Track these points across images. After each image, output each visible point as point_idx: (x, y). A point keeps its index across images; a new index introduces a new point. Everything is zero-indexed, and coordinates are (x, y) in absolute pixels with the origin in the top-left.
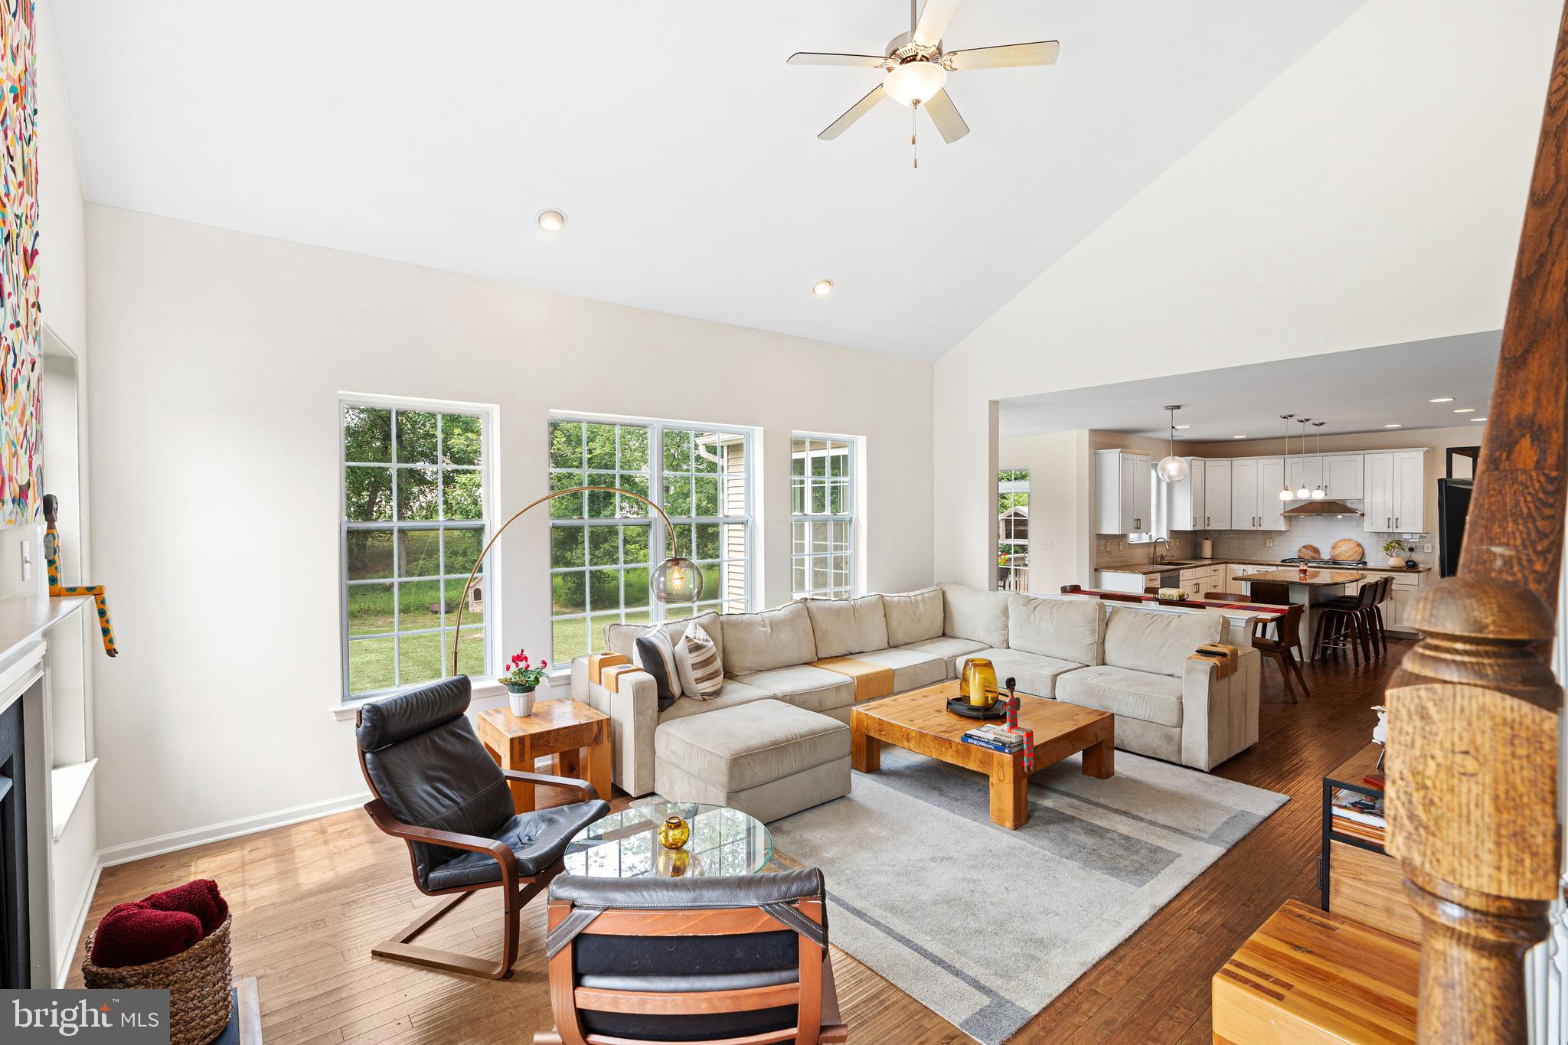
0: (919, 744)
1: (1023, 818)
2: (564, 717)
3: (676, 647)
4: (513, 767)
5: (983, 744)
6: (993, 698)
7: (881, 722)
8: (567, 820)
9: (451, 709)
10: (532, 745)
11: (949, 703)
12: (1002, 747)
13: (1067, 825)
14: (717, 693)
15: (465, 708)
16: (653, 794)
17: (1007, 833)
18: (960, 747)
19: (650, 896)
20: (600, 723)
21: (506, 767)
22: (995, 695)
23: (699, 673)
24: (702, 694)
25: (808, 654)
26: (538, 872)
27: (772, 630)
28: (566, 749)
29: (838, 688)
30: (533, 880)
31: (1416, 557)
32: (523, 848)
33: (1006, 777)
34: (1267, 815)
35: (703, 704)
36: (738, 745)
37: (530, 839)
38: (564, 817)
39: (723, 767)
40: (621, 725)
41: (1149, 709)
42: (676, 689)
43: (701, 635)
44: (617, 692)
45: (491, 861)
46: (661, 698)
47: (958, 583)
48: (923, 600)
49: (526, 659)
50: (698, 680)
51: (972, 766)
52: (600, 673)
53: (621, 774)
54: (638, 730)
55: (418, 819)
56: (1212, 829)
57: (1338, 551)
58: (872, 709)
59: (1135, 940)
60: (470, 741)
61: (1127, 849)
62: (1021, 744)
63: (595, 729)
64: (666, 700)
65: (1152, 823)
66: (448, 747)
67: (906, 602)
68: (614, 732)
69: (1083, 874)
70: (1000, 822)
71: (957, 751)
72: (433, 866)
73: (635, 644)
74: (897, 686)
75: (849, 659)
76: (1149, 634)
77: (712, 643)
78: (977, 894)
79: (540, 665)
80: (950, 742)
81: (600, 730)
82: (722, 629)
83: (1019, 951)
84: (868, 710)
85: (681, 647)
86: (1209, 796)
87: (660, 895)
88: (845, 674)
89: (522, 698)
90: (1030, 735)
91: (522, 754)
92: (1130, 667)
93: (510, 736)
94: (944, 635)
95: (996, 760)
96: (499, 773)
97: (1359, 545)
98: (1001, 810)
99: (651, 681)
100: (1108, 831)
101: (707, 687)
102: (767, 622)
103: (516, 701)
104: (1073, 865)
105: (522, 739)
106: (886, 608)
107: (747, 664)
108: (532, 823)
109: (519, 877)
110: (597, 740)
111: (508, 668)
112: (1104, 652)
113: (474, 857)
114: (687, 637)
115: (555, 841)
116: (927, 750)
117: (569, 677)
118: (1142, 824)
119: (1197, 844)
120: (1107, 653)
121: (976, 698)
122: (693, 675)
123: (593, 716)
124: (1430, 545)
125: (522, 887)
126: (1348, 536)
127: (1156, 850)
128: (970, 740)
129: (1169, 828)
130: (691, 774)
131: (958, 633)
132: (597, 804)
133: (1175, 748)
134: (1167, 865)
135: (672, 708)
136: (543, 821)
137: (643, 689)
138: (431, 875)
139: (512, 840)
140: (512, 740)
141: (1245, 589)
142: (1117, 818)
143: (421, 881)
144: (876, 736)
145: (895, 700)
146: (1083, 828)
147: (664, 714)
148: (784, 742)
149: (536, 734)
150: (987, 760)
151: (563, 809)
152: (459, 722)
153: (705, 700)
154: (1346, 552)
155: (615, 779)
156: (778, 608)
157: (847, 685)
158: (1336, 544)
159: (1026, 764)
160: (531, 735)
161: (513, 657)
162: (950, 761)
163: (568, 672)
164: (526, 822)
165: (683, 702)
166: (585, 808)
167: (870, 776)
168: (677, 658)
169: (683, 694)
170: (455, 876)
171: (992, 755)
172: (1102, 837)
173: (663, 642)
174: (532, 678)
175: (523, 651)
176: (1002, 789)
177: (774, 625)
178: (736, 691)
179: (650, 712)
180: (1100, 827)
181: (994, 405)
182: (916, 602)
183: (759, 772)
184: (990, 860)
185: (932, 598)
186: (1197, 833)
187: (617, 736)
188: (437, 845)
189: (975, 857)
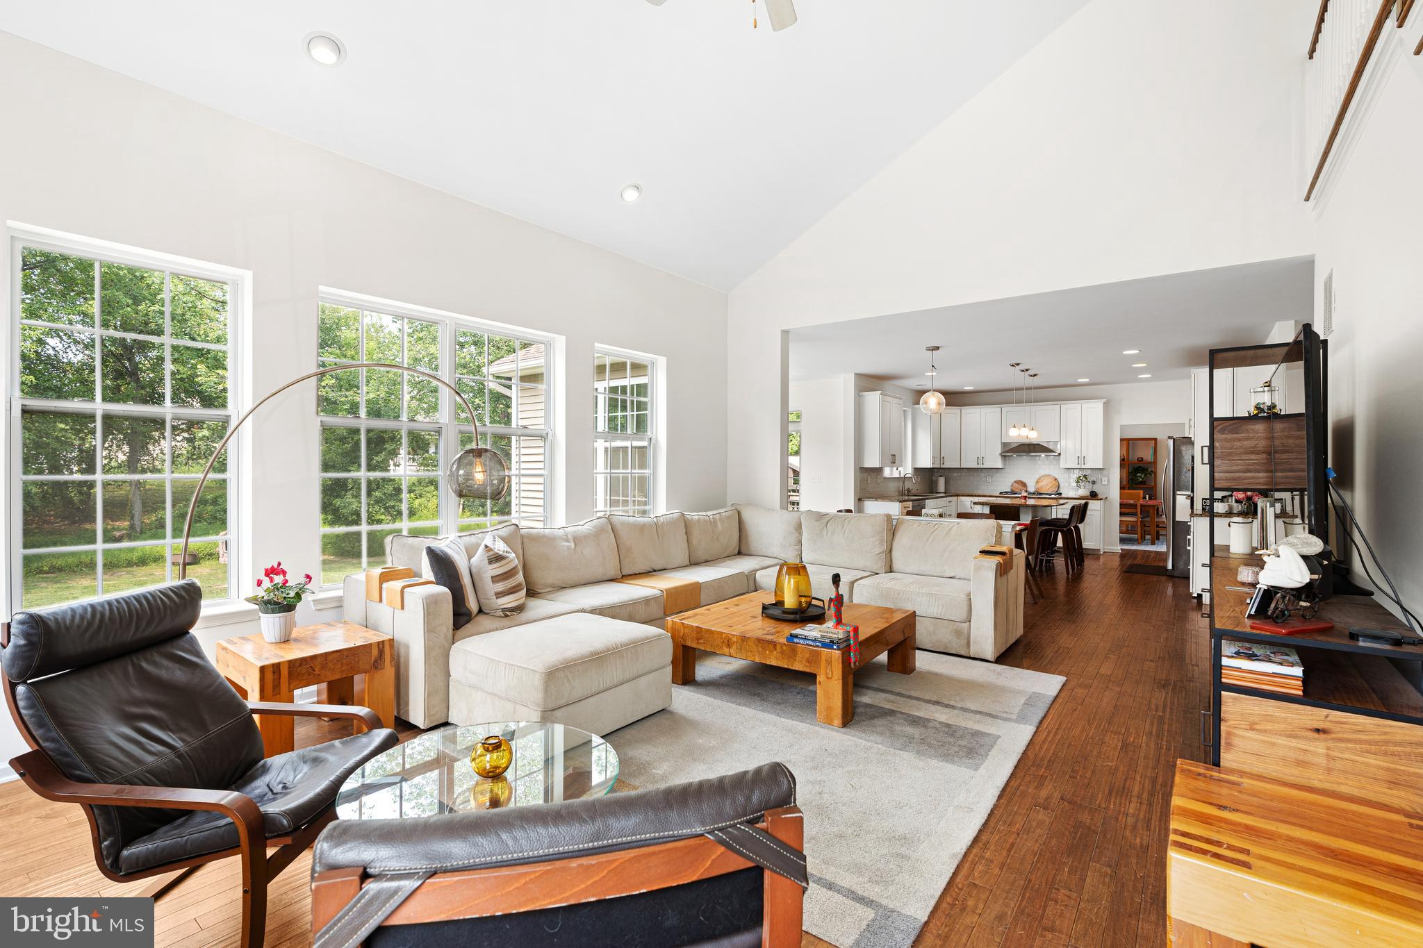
0: (740, 649)
1: (850, 716)
2: (333, 640)
3: (472, 560)
4: (263, 698)
5: (810, 642)
6: (806, 602)
7: (699, 630)
8: (339, 756)
9: (168, 625)
10: (290, 674)
11: (765, 608)
12: (830, 644)
13: (889, 718)
14: (520, 609)
15: (191, 624)
16: (446, 724)
17: (837, 731)
18: (785, 648)
19: (515, 840)
20: (381, 645)
21: (253, 701)
22: (808, 599)
23: (500, 587)
24: (504, 610)
25: (613, 571)
26: (297, 828)
27: (575, 545)
28: (337, 676)
29: (647, 601)
30: (288, 840)
31: (1096, 488)
32: (274, 800)
33: (835, 673)
34: (1055, 695)
35: (505, 619)
36: (553, 657)
37: (285, 787)
38: (334, 754)
39: (537, 681)
40: (407, 647)
41: (941, 607)
42: (473, 605)
43: (500, 547)
44: (403, 608)
45: (223, 822)
46: (457, 614)
47: (752, 504)
48: (721, 518)
49: (284, 573)
50: (499, 595)
51: (798, 667)
52: (381, 588)
53: (407, 704)
54: (428, 651)
55: (103, 772)
56: (1016, 710)
57: (1040, 484)
58: (687, 618)
59: (992, 824)
60: (198, 667)
61: (952, 735)
62: (847, 639)
63: (375, 652)
64: (462, 617)
65: (962, 709)
66: (164, 674)
67: (705, 521)
68: (399, 656)
69: (921, 764)
70: (828, 721)
71: (782, 653)
72: (129, 839)
73: (424, 553)
74: (704, 598)
75: (653, 575)
76: (932, 541)
77: (513, 555)
78: (826, 796)
79: (303, 580)
80: (774, 644)
81: (381, 652)
82: (522, 543)
83: (887, 851)
84: (684, 619)
85: (479, 557)
86: (1001, 682)
87: (533, 835)
88: (654, 588)
89: (277, 620)
90: (856, 630)
91: (277, 685)
92: (915, 572)
93: (262, 664)
94: (740, 553)
95: (823, 658)
96: (241, 707)
97: (1056, 479)
98: (829, 709)
99: (445, 593)
100: (928, 720)
101: (509, 601)
102: (570, 537)
103: (270, 624)
104: (908, 756)
105: (276, 667)
106: (687, 526)
107: (550, 581)
108: (288, 767)
109: (267, 839)
110: (377, 665)
111: (259, 583)
112: (891, 561)
113: (198, 819)
114: (486, 547)
115: (322, 785)
116: (750, 654)
117: (340, 599)
118: (956, 712)
119: (1007, 724)
120: (894, 561)
121: (790, 602)
122: (492, 588)
123: (373, 638)
124: (1106, 479)
125: (270, 852)
126: (1047, 472)
127: (977, 734)
128: (796, 640)
129: (980, 713)
130: (495, 695)
131: (753, 550)
132: (381, 734)
133: (964, 642)
134: (992, 746)
135: (468, 625)
136: (305, 762)
137: (436, 602)
138: (125, 853)
139: (257, 792)
140: (263, 669)
141: (987, 510)
142: (932, 708)
143: (108, 862)
144: (694, 645)
145: (709, 610)
146: (905, 720)
147: (460, 632)
148: (604, 652)
149: (296, 660)
150: (814, 658)
151: (333, 746)
152: (183, 642)
153: (506, 616)
154: (1047, 486)
155: (398, 712)
156: (582, 523)
157: (656, 598)
158: (1039, 479)
159: (853, 660)
160: (290, 662)
161: (266, 570)
162: (774, 663)
163: (340, 593)
164: (279, 767)
165: (481, 618)
166: (364, 740)
167: (687, 688)
168: (474, 571)
169: (480, 611)
170: (164, 849)
171: (819, 653)
172: (925, 727)
173: (458, 553)
174: (292, 594)
175: (279, 564)
176: (830, 688)
177: (577, 539)
178: (538, 607)
179: (445, 629)
180: (920, 718)
181: (785, 333)
182: (715, 521)
183: (579, 686)
184: (829, 759)
185: (728, 518)
186: (1005, 715)
187: (402, 660)
188: (136, 808)
189: (813, 759)
